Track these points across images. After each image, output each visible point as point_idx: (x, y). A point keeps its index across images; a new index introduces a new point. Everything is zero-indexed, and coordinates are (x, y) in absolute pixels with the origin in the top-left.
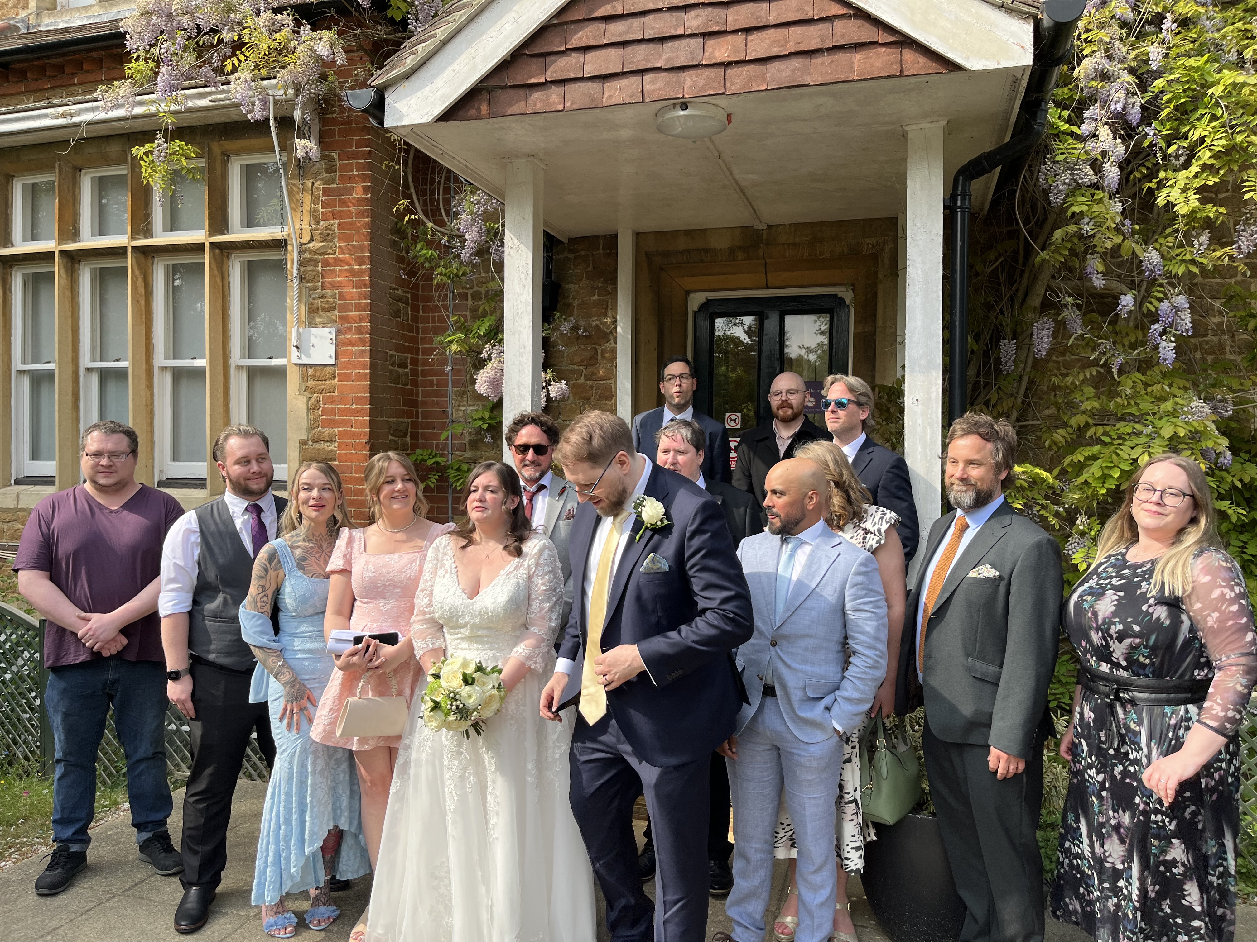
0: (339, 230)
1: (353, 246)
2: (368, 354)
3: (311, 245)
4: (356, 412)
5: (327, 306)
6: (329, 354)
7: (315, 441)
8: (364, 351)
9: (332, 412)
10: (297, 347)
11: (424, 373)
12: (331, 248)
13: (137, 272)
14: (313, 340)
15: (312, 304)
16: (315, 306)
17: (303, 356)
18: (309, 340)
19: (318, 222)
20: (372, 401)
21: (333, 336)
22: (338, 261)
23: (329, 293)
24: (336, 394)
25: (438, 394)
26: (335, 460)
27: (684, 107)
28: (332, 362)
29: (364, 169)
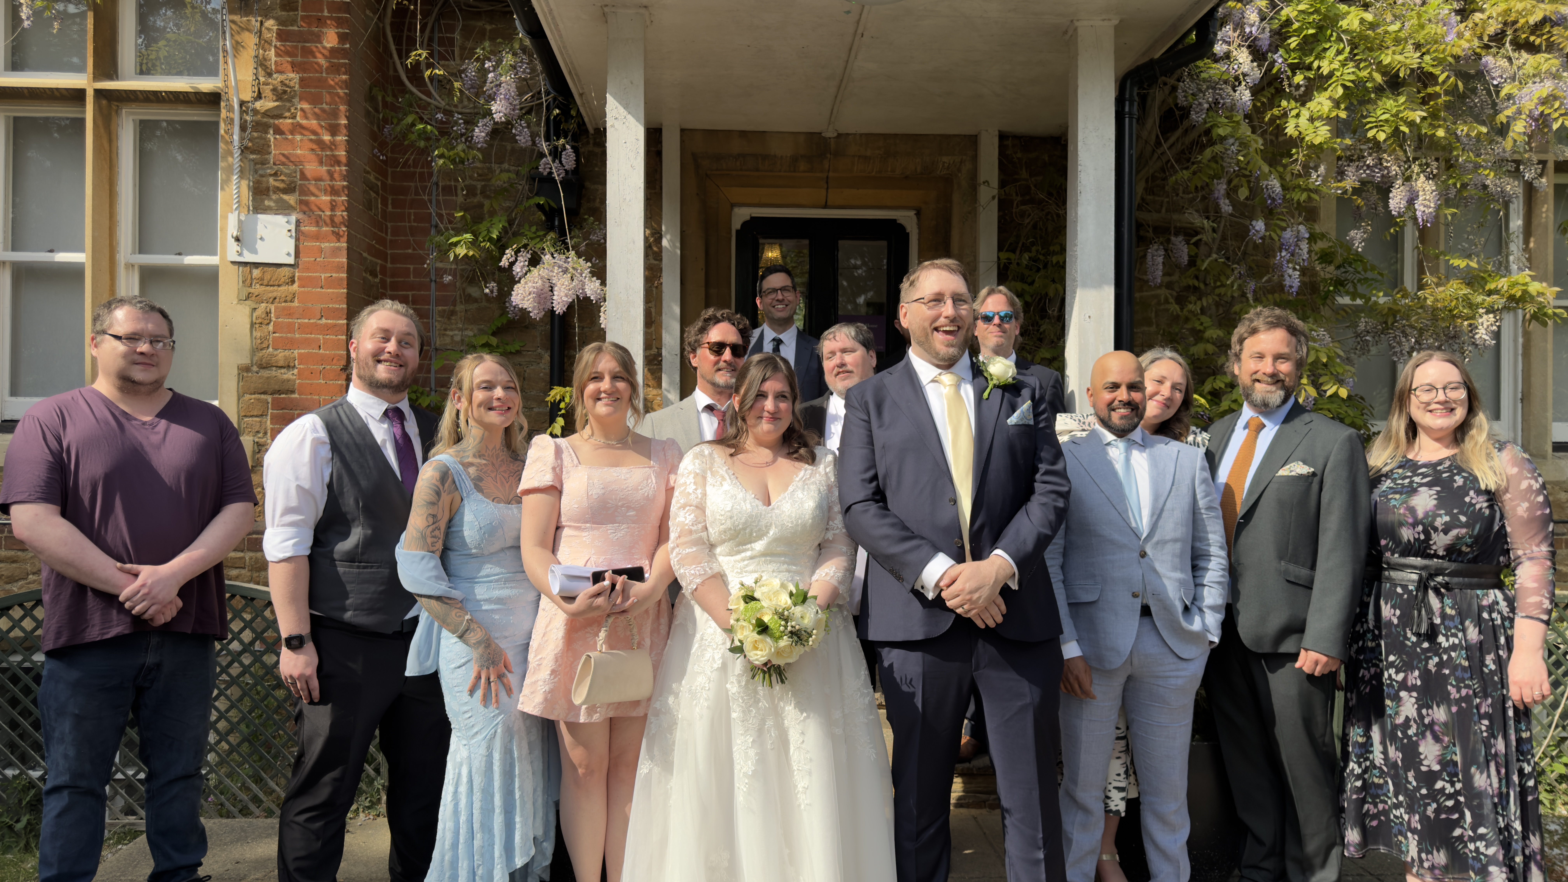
0: (301, 86)
1: (323, 110)
2: (345, 252)
3: (258, 105)
4: (328, 329)
5: (282, 185)
6: (286, 251)
7: (262, 367)
8: (339, 249)
9: (290, 328)
10: (237, 239)
11: (395, 286)
12: (289, 110)
14: (261, 231)
15: (259, 183)
16: (264, 185)
17: (245, 252)
18: (256, 231)
19: (270, 75)
21: (293, 227)
22: (298, 128)
23: (286, 169)
24: (296, 304)
26: (293, 392)
28: (291, 260)
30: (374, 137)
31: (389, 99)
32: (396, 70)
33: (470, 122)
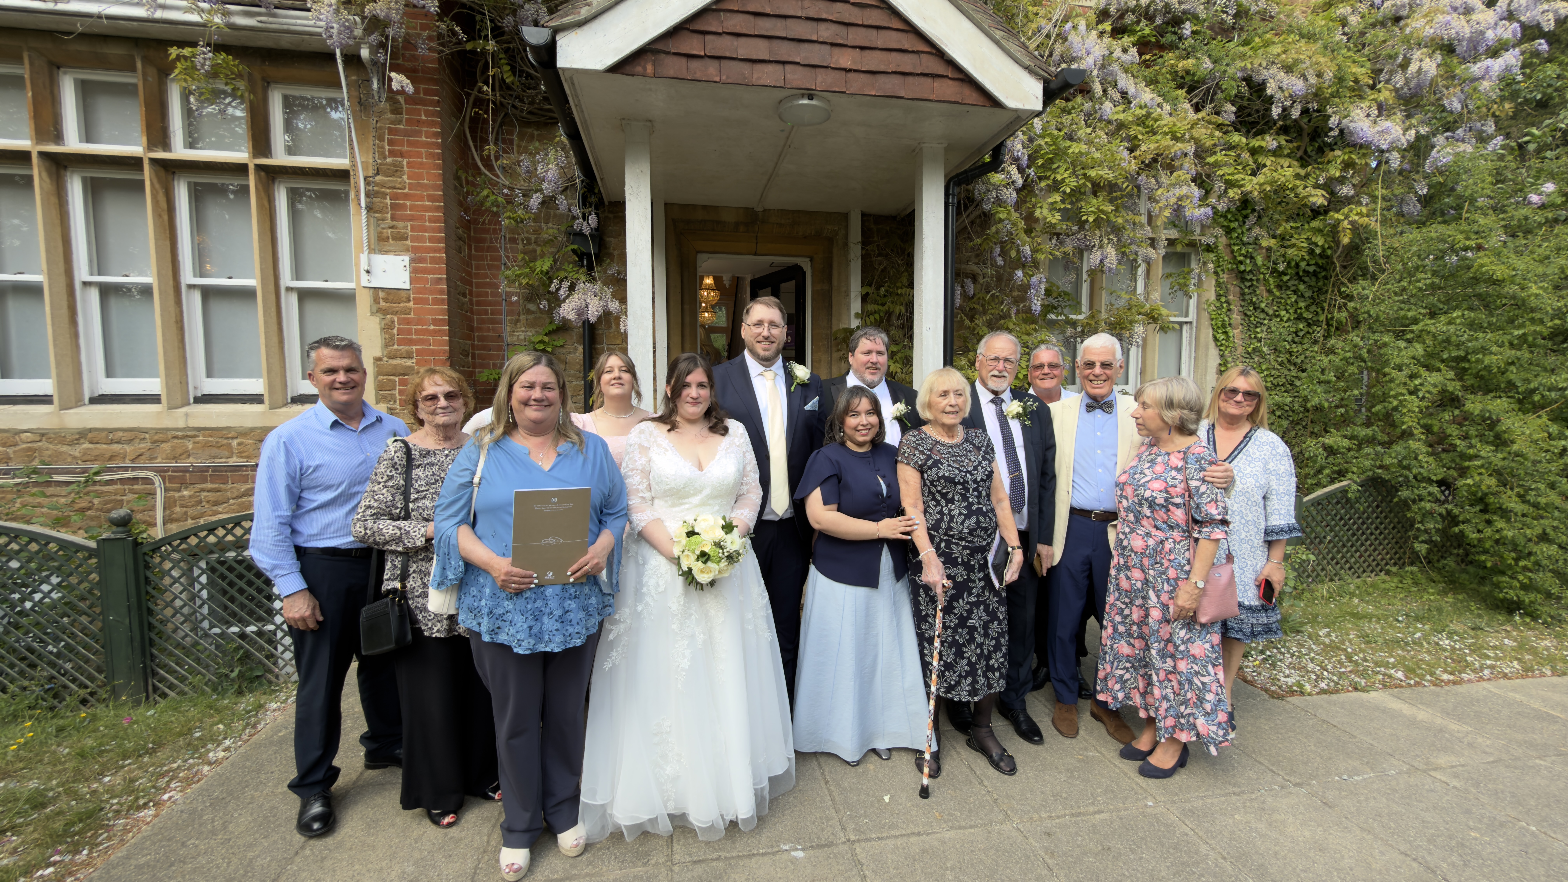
0: (407, 167)
1: (425, 184)
2: (445, 282)
3: (378, 178)
4: (434, 332)
5: (398, 236)
6: (403, 280)
7: (390, 358)
8: (440, 279)
9: (409, 332)
10: (368, 272)
11: (479, 303)
12: (400, 183)
13: (157, 186)
14: (384, 266)
15: (381, 233)
16: (386, 235)
17: (374, 280)
18: (380, 266)
19: (385, 158)
20: (450, 323)
21: (407, 264)
22: (408, 196)
23: (400, 224)
24: (412, 316)
25: (493, 322)
27: (811, 97)
28: (407, 286)
29: (433, 115)
30: (461, 204)
31: (470, 178)
32: (473, 159)
33: (527, 195)
